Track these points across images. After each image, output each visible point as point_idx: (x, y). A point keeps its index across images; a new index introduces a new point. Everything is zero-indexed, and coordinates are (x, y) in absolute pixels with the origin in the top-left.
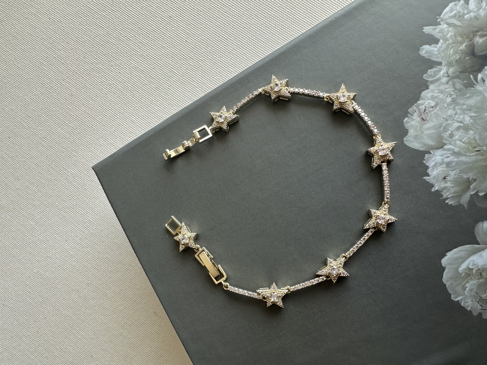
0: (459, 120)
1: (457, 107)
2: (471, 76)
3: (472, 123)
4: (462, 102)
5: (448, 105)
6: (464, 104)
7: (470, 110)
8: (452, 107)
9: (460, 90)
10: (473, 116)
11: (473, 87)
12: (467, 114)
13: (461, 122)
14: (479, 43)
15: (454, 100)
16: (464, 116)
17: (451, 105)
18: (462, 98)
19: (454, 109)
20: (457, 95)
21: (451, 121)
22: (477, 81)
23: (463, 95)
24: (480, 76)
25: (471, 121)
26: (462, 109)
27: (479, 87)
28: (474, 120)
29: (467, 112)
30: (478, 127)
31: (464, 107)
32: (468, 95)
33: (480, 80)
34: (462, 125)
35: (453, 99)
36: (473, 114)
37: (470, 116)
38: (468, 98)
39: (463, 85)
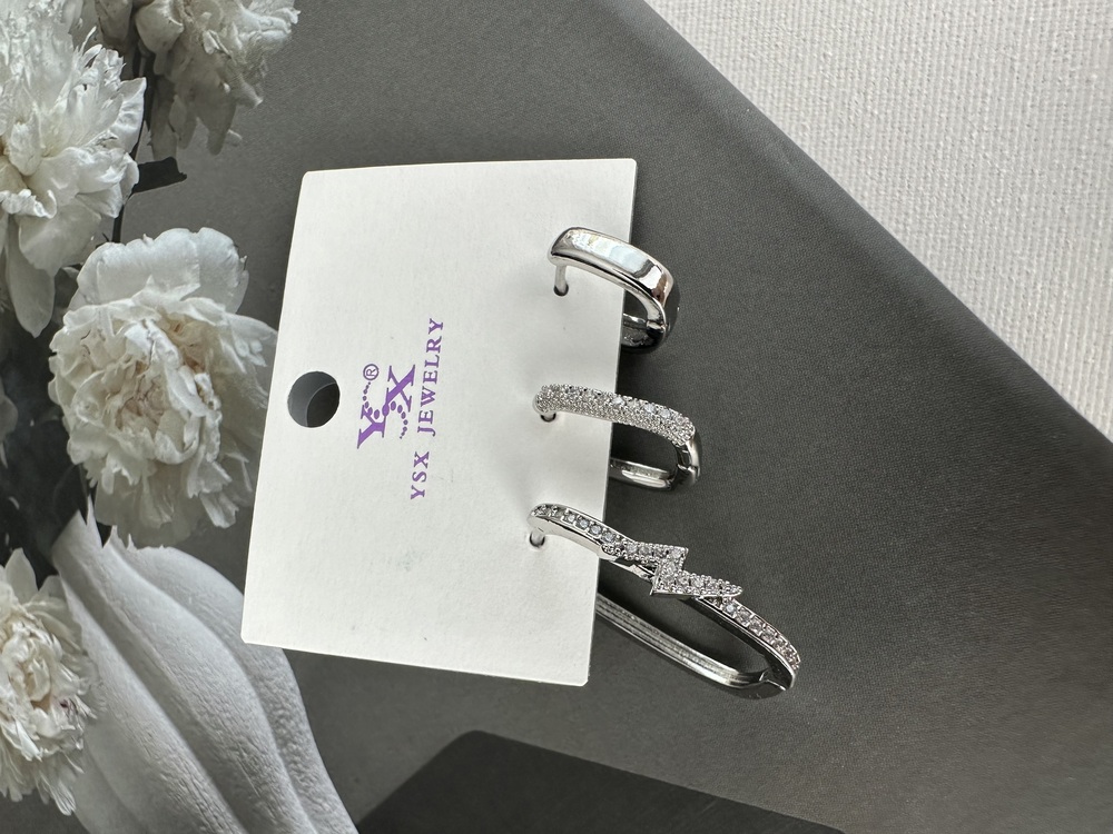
0: (13, 52)
1: (33, 31)
2: (94, 30)
3: (14, 82)
4: (44, 36)
5: (33, 9)
6: (41, 43)
7: (34, 62)
8: (31, 21)
9: (63, 20)
10: (25, 79)
11: (75, 47)
12: (26, 60)
13: (11, 56)
14: (159, 10)
15: (44, 15)
16: (20, 57)
17: (35, 15)
18: (51, 33)
19: (29, 27)
20: (52, 18)
21: (9, 33)
22: (87, 48)
23: (57, 33)
24: (97, 49)
25: (18, 77)
26: (32, 46)
27: (77, 60)
28: (20, 83)
29: (29, 59)
30: (11, 100)
31: (37, 48)
32: (58, 43)
33: (91, 54)
34: (7, 62)
35: (46, 12)
36: (28, 76)
37: (24, 70)
38: (54, 46)
39: (74, 20)
